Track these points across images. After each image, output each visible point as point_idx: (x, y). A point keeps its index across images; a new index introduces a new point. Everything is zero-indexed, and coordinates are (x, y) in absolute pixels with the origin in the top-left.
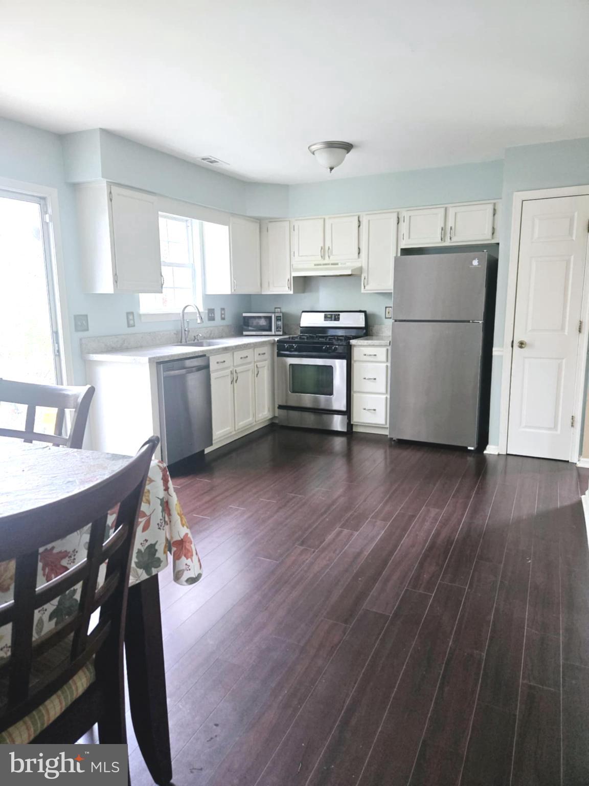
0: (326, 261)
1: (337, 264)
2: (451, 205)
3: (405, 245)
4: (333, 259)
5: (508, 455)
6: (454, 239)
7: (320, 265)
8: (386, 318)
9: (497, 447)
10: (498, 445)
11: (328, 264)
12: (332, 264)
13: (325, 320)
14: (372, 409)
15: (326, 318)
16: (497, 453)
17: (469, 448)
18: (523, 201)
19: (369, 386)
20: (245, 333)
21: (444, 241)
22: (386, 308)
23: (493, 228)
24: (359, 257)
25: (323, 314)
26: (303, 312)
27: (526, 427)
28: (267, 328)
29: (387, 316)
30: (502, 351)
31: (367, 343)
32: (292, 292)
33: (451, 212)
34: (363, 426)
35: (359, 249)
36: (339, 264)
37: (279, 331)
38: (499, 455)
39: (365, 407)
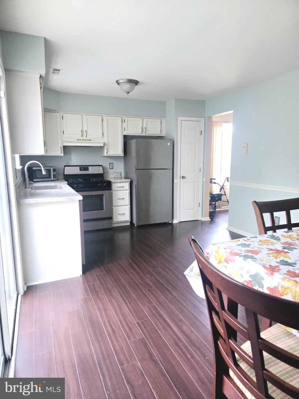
0: (84, 138)
1: (91, 140)
2: (145, 117)
3: (126, 133)
4: (88, 138)
5: (180, 222)
6: (147, 133)
7: (81, 140)
8: (110, 169)
9: (176, 220)
10: (177, 219)
11: (86, 140)
12: (87, 140)
13: (80, 171)
14: (123, 213)
15: (81, 170)
16: (177, 222)
17: (170, 222)
18: (181, 120)
19: (121, 203)
20: (34, 180)
21: (143, 133)
22: (110, 163)
23: (161, 130)
24: (103, 137)
25: (79, 167)
26: (65, 166)
27: (186, 210)
28: (48, 176)
29: (110, 168)
30: (177, 181)
31: (120, 181)
32: (62, 155)
33: (145, 120)
34: (120, 223)
35: (103, 133)
36: (92, 140)
37: (55, 178)
38: (178, 223)
39: (119, 213)
